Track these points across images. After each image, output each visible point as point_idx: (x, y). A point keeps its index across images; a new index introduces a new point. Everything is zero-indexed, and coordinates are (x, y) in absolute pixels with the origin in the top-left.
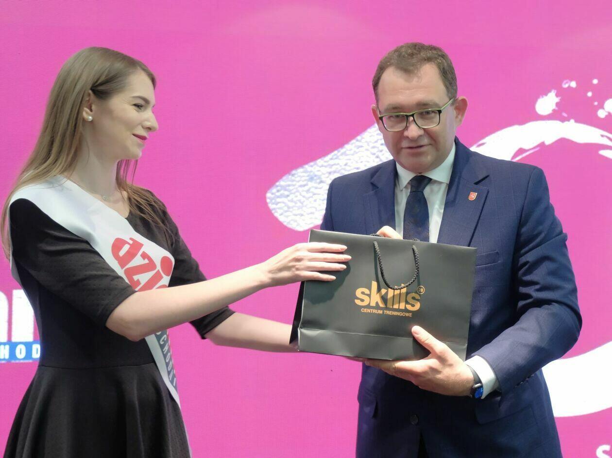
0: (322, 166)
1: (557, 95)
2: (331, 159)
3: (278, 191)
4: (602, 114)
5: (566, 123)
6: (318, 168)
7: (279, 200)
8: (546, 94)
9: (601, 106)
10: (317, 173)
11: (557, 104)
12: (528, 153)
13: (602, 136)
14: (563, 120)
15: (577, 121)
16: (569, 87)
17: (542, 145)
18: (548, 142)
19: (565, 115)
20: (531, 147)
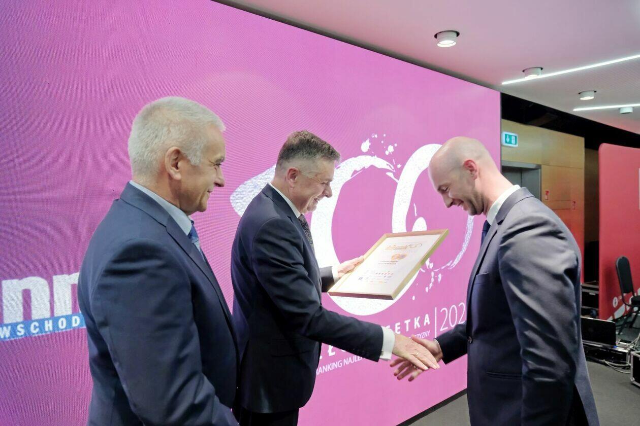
0: (261, 179)
1: (370, 142)
2: (266, 175)
3: (237, 195)
4: (387, 153)
5: (374, 157)
6: (259, 180)
7: (237, 201)
8: (365, 141)
9: (387, 149)
10: (259, 183)
11: (370, 146)
12: (358, 173)
13: (387, 165)
14: (372, 155)
15: (378, 157)
16: (375, 138)
17: (364, 169)
18: (366, 168)
19: (373, 153)
20: (360, 169)
